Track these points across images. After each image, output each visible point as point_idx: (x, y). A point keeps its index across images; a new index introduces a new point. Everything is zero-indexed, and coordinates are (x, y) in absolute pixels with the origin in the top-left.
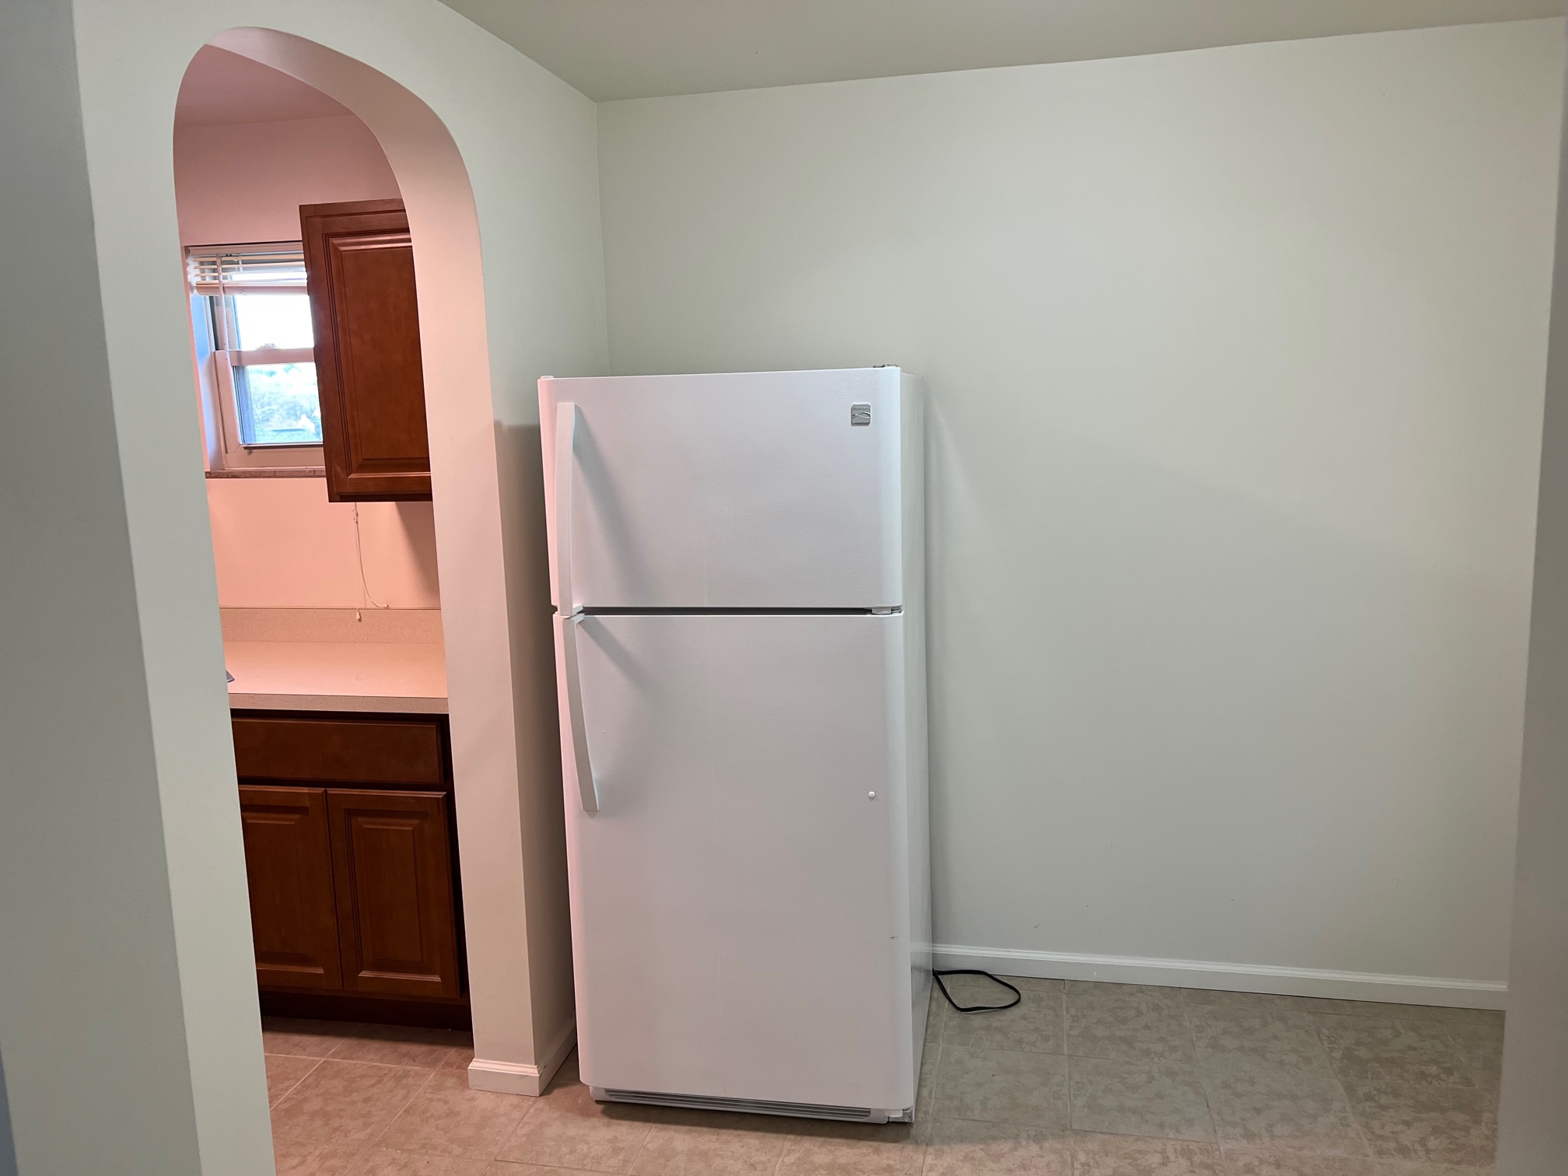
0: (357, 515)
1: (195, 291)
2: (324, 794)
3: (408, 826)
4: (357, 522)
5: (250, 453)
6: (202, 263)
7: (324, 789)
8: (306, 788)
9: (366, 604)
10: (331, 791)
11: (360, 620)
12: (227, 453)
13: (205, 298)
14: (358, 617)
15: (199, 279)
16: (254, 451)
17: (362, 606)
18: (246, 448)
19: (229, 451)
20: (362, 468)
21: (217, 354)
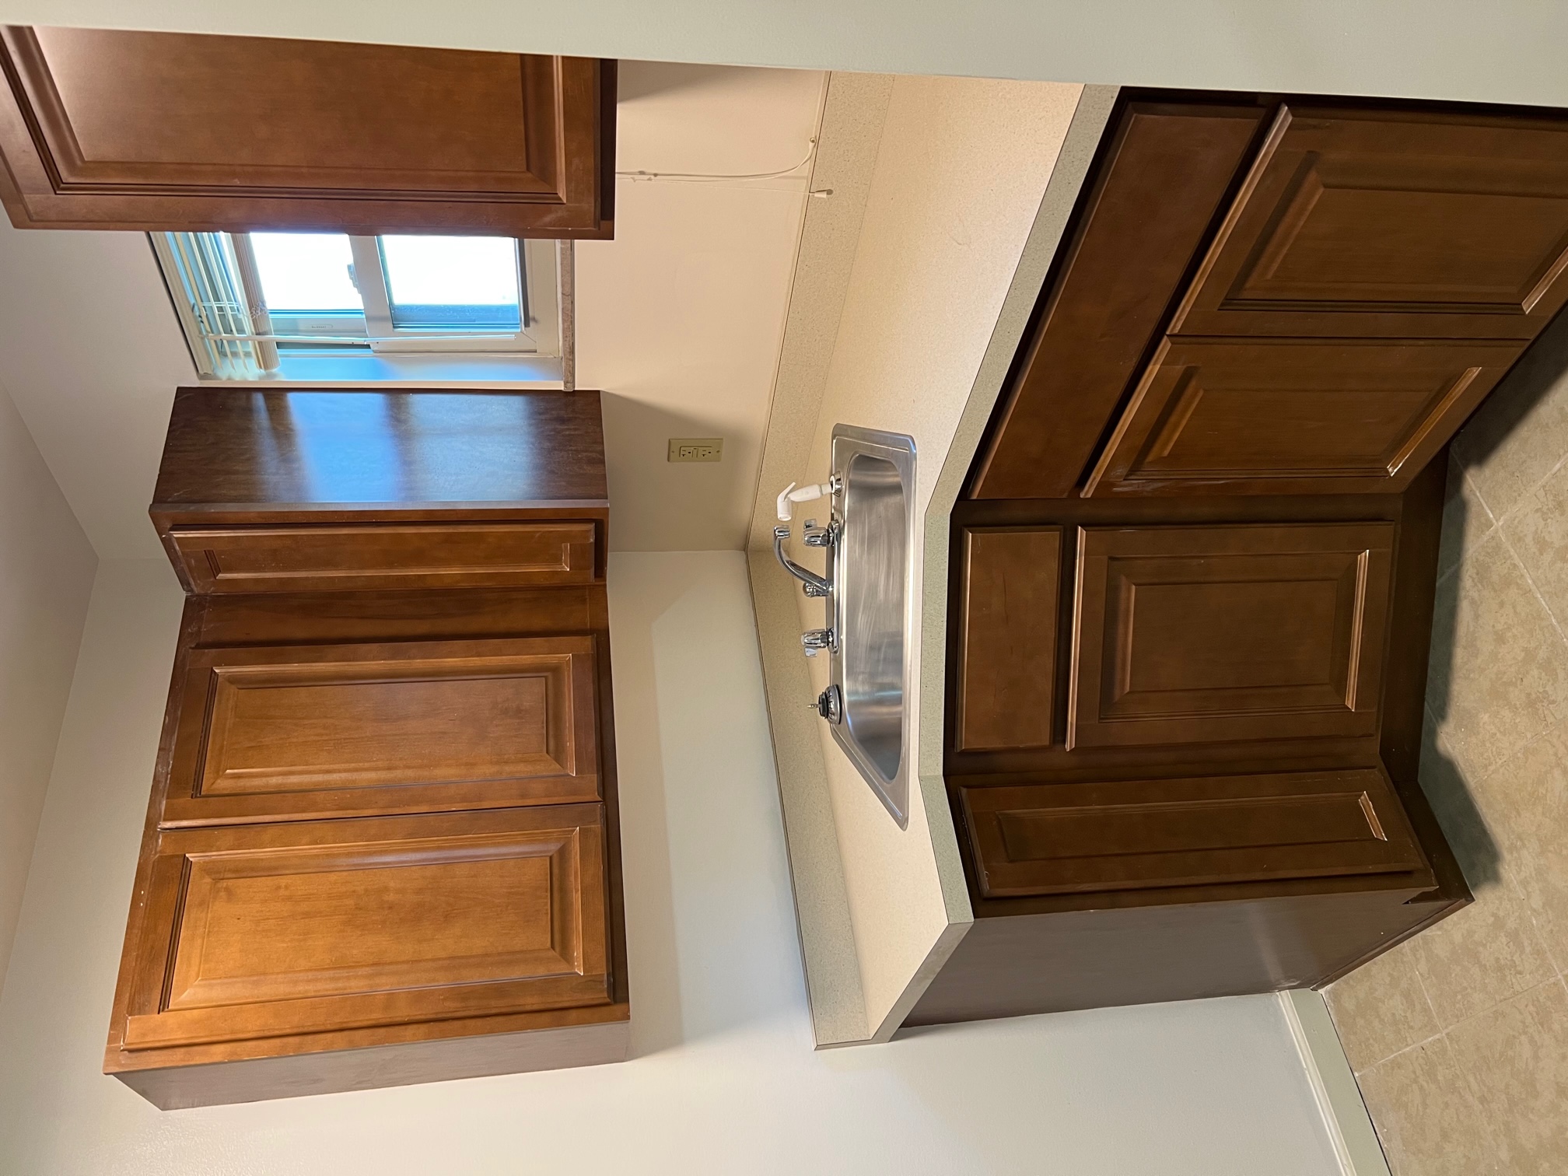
0: (642, 173)
1: (274, 370)
2: (1175, 339)
3: (1313, 194)
4: (656, 175)
5: (534, 319)
6: (223, 354)
7: (1165, 337)
8: (1150, 367)
9: (803, 178)
10: (1176, 325)
11: (829, 192)
12: (536, 352)
13: (281, 356)
14: (824, 195)
15: (252, 362)
16: (531, 314)
17: (803, 185)
18: (527, 324)
19: (533, 348)
20: (546, 174)
21: (376, 349)
